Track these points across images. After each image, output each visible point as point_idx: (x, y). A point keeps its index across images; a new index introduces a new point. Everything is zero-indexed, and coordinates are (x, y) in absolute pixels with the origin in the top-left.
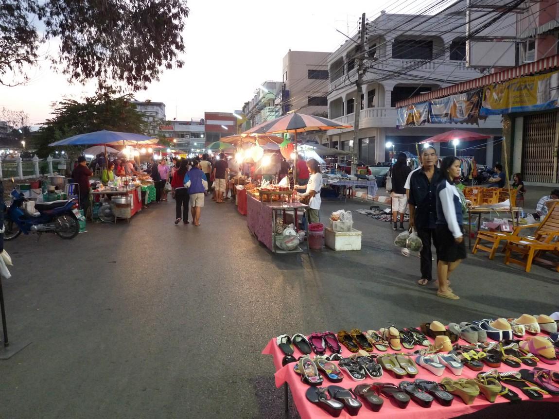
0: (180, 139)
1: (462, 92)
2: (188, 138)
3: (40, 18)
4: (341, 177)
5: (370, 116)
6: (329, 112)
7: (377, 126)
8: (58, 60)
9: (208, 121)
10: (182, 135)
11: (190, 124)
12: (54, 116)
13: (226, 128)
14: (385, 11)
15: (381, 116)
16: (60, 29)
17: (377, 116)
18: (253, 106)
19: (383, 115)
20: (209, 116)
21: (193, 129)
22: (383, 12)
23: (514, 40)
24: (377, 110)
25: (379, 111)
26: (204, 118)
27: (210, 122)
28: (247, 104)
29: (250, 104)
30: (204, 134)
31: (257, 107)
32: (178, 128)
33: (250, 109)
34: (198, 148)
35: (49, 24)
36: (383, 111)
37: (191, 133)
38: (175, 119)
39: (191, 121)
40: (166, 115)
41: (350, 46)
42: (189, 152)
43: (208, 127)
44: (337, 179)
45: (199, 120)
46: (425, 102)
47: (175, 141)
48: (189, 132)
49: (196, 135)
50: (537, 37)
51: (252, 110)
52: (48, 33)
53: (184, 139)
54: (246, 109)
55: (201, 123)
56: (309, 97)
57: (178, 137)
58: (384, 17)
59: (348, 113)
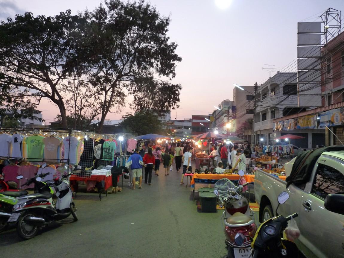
0: (178, 130)
1: (292, 119)
2: (182, 130)
3: (126, 88)
8: (132, 104)
9: (193, 120)
10: (179, 128)
11: (184, 122)
12: (121, 121)
14: (279, 72)
16: (133, 92)
18: (218, 113)
20: (194, 117)
21: (185, 124)
22: (278, 72)
23: (321, 95)
26: (191, 118)
27: (194, 121)
28: (215, 111)
30: (191, 127)
31: (220, 114)
32: (177, 124)
33: (216, 115)
34: (188, 135)
35: (129, 90)
37: (184, 127)
38: (175, 119)
39: (184, 120)
40: (171, 116)
41: (265, 86)
42: (182, 137)
43: (193, 123)
45: (189, 120)
46: (282, 121)
47: (175, 131)
48: (183, 126)
49: (187, 128)
50: (332, 93)
51: (217, 115)
52: (129, 94)
53: (180, 130)
54: (214, 114)
55: (190, 121)
56: (247, 110)
57: (177, 129)
58: (279, 74)
59: (263, 120)
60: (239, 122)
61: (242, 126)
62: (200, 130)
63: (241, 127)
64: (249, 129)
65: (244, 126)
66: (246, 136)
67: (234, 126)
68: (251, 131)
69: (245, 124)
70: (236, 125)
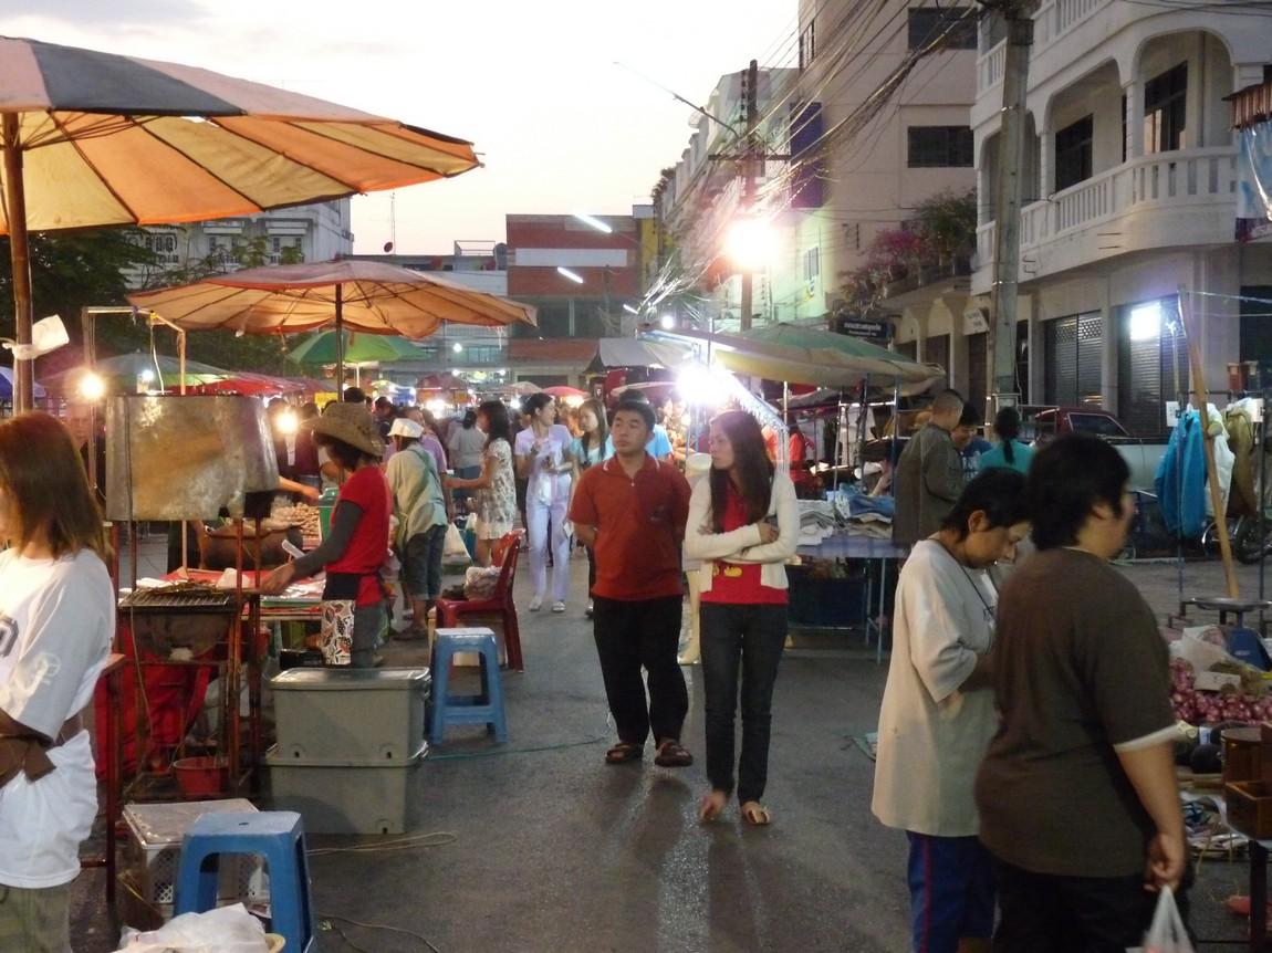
4: (846, 513)
5: (1155, 195)
6: (979, 185)
7: (1192, 242)
9: (521, 251)
11: (453, 268)
13: (579, 280)
15: (1213, 189)
17: (1192, 190)
18: (687, 183)
19: (1223, 185)
20: (524, 230)
24: (1192, 162)
25: (1203, 169)
27: (526, 257)
28: (669, 174)
29: (678, 174)
36: (1224, 168)
38: (388, 247)
39: (450, 252)
44: (822, 524)
45: (487, 249)
54: (665, 196)
55: (496, 260)
56: (910, 131)
59: (1061, 183)
60: (847, 234)
61: (876, 266)
62: (572, 329)
63: (864, 273)
64: (935, 276)
65: (887, 257)
66: (913, 344)
67: (810, 274)
68: (946, 299)
69: (899, 241)
70: (825, 264)
